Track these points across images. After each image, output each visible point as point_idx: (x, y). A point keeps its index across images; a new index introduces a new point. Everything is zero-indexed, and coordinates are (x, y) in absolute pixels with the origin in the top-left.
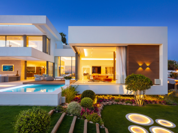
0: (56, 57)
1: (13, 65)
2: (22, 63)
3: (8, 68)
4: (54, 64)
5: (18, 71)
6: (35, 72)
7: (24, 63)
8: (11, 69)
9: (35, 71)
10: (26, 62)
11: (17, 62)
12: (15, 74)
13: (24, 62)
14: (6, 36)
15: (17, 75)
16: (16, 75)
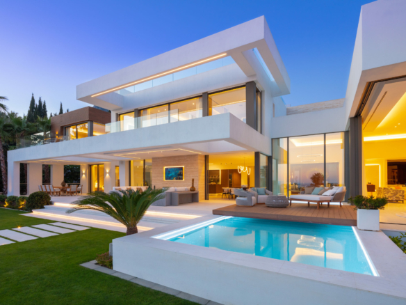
0: (275, 141)
1: (183, 167)
2: (199, 161)
3: (173, 174)
4: (270, 159)
5: (193, 180)
6: (220, 183)
7: (204, 162)
8: (178, 175)
9: (218, 181)
10: (206, 157)
11: (191, 158)
12: (189, 187)
13: (204, 159)
14: (169, 104)
15: (193, 189)
16: (191, 190)
